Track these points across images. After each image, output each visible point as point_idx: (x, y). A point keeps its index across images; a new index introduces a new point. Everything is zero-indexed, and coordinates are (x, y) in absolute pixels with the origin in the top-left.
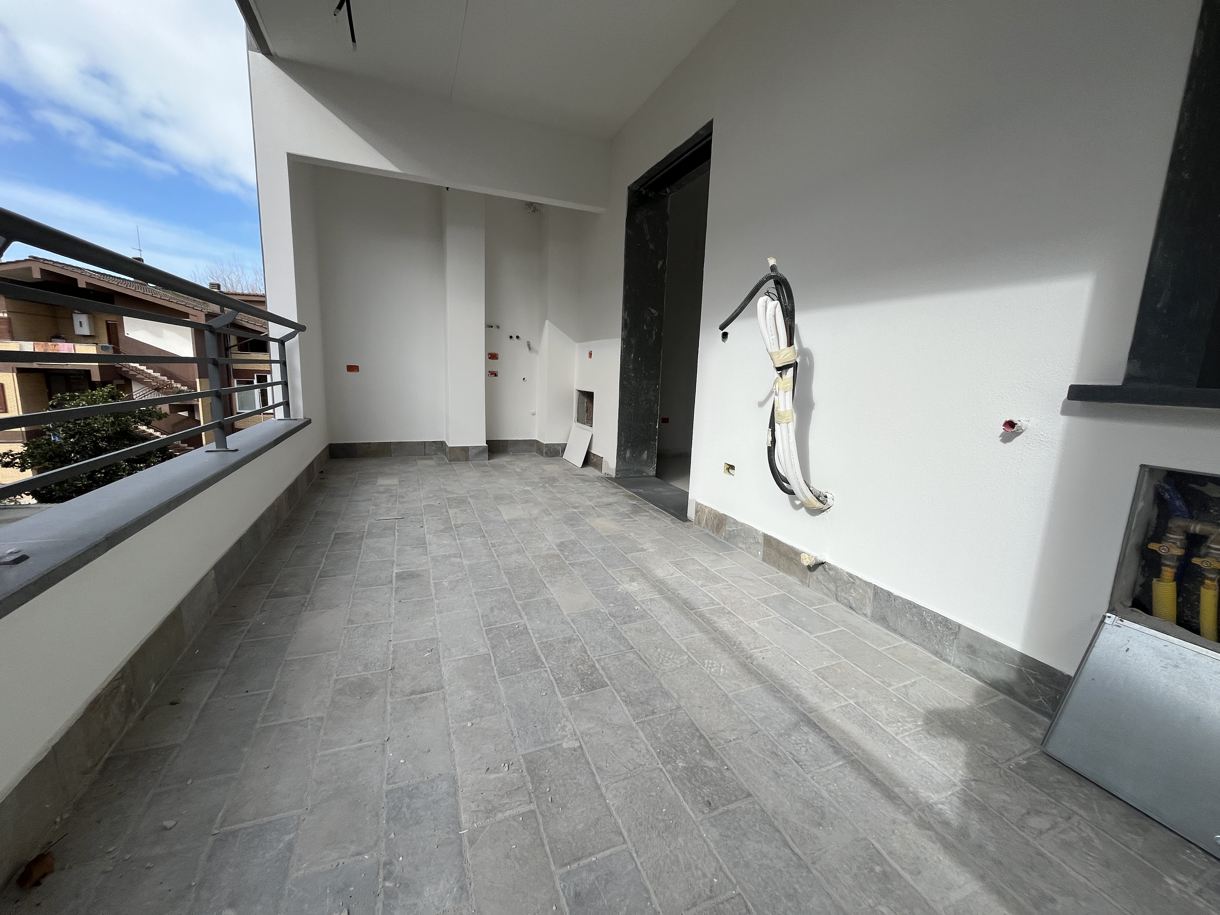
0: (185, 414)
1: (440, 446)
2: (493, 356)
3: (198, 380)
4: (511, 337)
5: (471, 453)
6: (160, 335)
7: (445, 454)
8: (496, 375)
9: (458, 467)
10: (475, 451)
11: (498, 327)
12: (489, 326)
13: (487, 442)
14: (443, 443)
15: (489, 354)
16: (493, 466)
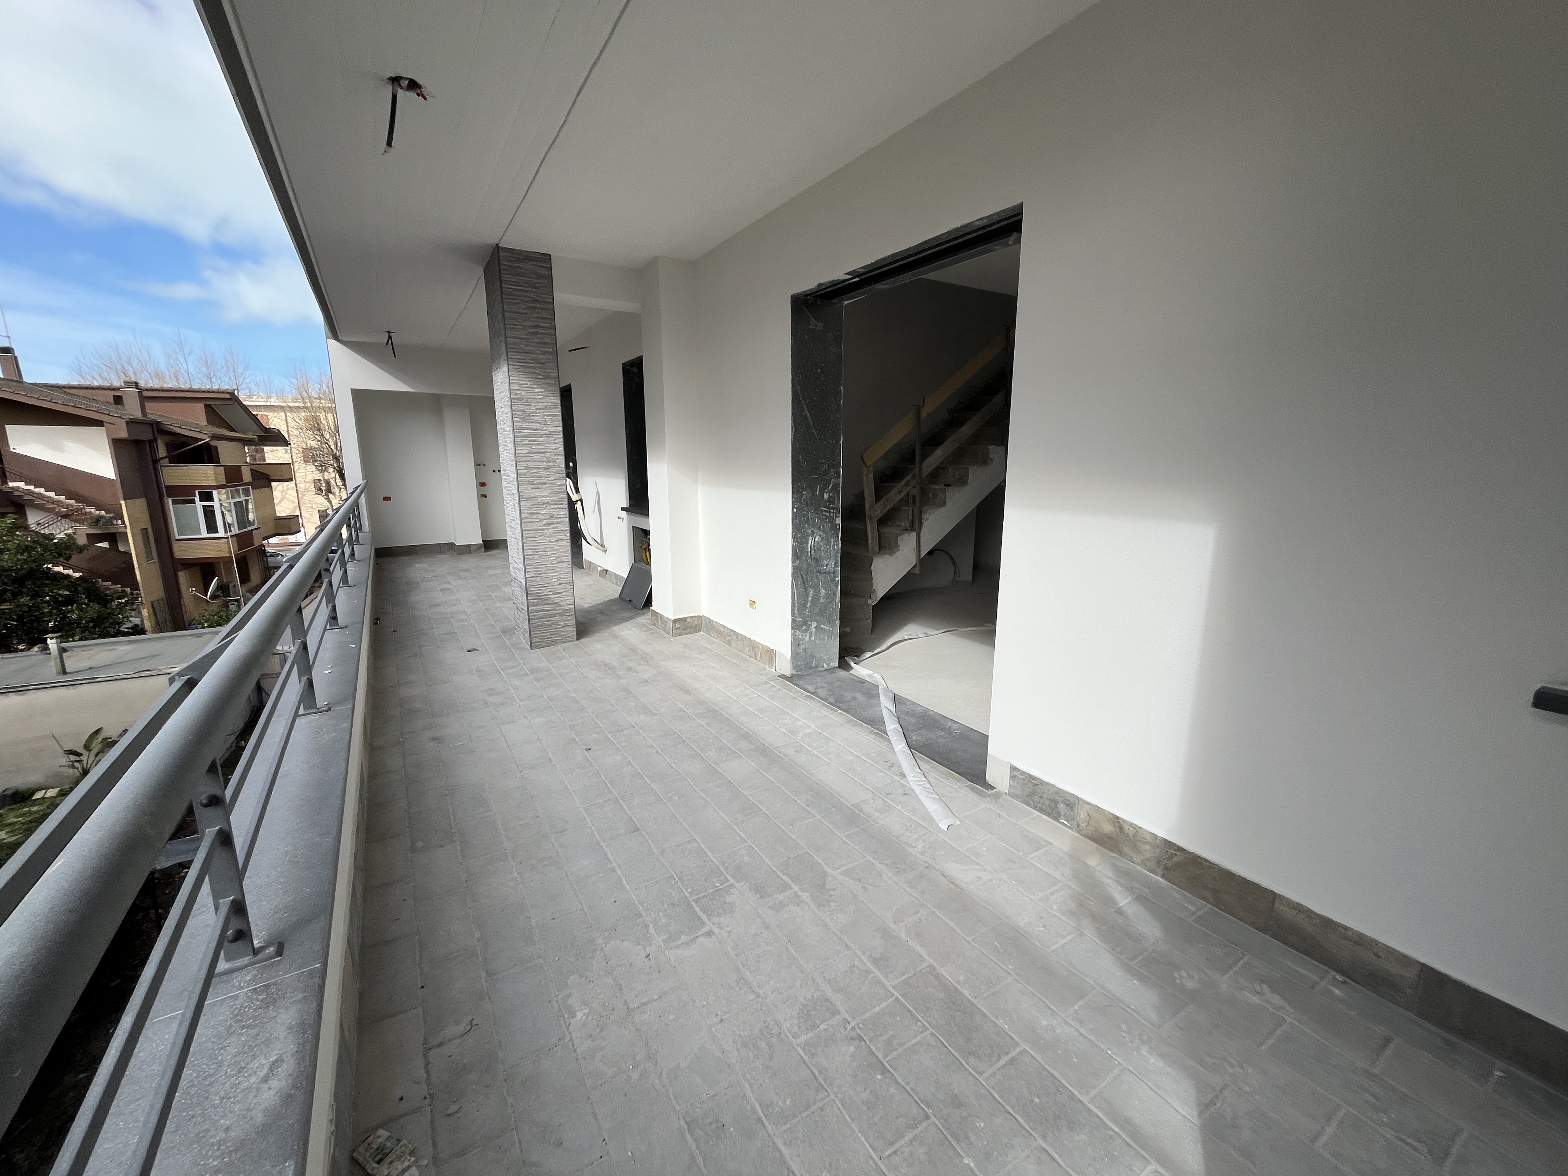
0: (105, 545)
1: (451, 547)
2: (483, 484)
3: (123, 502)
4: (494, 471)
5: (472, 549)
6: (60, 449)
7: (455, 551)
8: (486, 497)
9: (464, 557)
10: (476, 547)
11: (484, 465)
12: (477, 465)
13: (483, 541)
14: (452, 544)
15: (480, 483)
16: (487, 555)
